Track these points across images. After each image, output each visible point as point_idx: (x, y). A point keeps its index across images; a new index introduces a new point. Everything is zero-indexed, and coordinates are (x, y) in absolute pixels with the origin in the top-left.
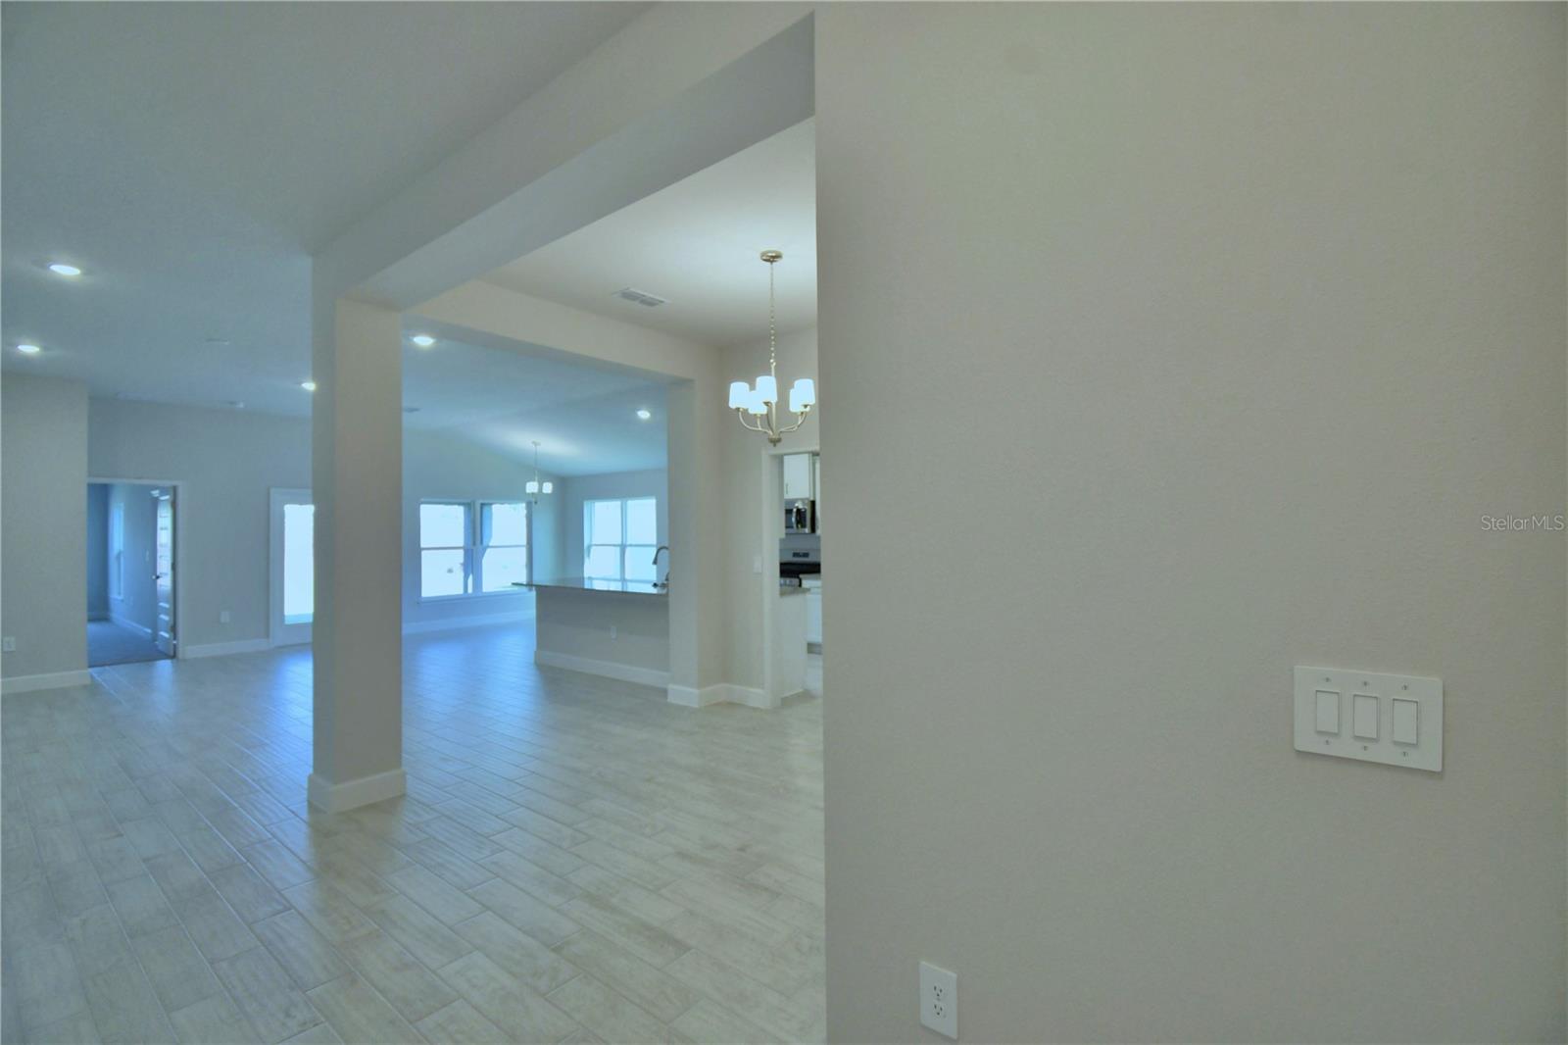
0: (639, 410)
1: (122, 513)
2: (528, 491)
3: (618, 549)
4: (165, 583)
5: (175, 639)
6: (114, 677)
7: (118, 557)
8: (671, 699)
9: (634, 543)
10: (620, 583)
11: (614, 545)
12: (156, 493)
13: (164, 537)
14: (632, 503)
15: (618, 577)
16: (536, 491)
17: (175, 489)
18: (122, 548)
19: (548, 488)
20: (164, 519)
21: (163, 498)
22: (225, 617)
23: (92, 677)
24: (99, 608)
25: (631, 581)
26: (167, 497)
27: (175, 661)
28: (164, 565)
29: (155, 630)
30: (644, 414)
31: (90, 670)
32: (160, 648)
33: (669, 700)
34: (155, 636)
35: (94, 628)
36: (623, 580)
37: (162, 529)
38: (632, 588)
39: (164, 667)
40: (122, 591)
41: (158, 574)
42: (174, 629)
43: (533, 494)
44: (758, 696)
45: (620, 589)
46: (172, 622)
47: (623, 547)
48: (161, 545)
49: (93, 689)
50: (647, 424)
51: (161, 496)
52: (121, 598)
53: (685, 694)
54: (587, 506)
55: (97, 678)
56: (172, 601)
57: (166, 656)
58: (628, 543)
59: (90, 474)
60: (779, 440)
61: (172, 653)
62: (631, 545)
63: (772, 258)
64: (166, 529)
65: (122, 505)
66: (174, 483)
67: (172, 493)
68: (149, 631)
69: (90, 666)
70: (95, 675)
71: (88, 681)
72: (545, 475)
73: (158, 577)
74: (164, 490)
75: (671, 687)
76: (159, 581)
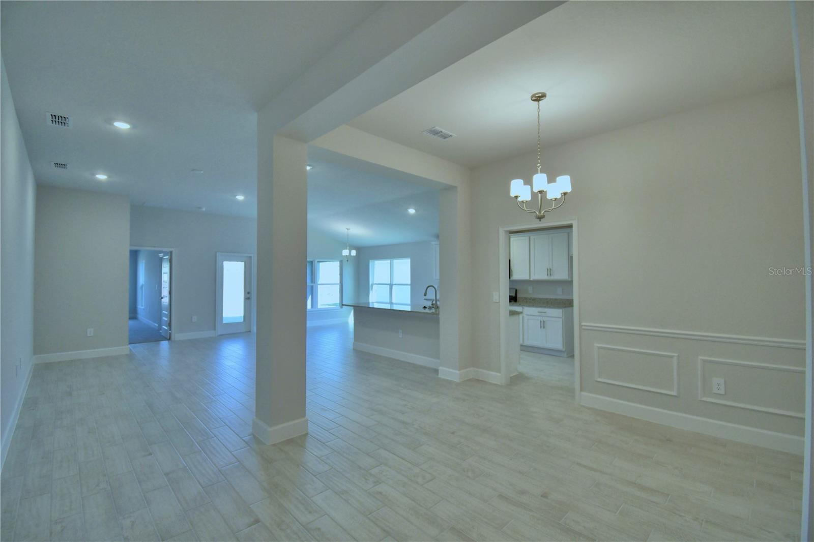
0: (409, 208)
1: (144, 265)
2: (343, 254)
3: (389, 286)
4: (165, 301)
5: (170, 330)
6: (140, 350)
7: (142, 287)
8: (441, 376)
9: (397, 283)
10: (389, 305)
11: (386, 284)
12: (161, 255)
13: (165, 278)
14: (396, 262)
15: (388, 301)
16: (348, 254)
17: (171, 252)
18: (144, 283)
19: (354, 253)
20: (166, 268)
21: (165, 258)
22: (195, 319)
23: (130, 350)
24: (133, 314)
25: (396, 304)
26: (167, 257)
27: (170, 341)
28: (165, 292)
29: (160, 325)
30: (412, 211)
31: (130, 346)
32: (163, 334)
33: (439, 376)
34: (160, 328)
35: (132, 322)
36: (391, 303)
37: (164, 273)
38: (396, 307)
39: (165, 344)
40: (143, 305)
41: (162, 296)
42: (170, 325)
43: (346, 256)
44: (496, 377)
45: (389, 308)
46: (169, 322)
47: (391, 285)
48: (164, 282)
49: (131, 357)
50: (412, 216)
51: (164, 256)
52: (143, 308)
53: (450, 373)
54: (371, 263)
55: (133, 350)
56: (169, 311)
57: (165, 339)
58: (394, 283)
59: (131, 245)
60: (543, 217)
61: (169, 338)
62: (396, 284)
63: (538, 98)
64: (166, 273)
65: (144, 261)
66: (171, 250)
67: (170, 255)
68: (157, 325)
69: (130, 344)
70: (132, 348)
71: (127, 352)
72: (352, 247)
73: (162, 298)
74: (165, 254)
75: (440, 368)
76: (163, 300)
